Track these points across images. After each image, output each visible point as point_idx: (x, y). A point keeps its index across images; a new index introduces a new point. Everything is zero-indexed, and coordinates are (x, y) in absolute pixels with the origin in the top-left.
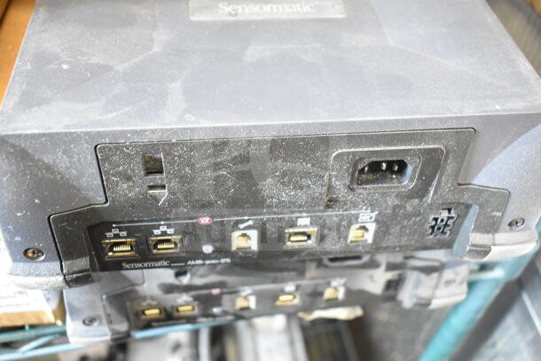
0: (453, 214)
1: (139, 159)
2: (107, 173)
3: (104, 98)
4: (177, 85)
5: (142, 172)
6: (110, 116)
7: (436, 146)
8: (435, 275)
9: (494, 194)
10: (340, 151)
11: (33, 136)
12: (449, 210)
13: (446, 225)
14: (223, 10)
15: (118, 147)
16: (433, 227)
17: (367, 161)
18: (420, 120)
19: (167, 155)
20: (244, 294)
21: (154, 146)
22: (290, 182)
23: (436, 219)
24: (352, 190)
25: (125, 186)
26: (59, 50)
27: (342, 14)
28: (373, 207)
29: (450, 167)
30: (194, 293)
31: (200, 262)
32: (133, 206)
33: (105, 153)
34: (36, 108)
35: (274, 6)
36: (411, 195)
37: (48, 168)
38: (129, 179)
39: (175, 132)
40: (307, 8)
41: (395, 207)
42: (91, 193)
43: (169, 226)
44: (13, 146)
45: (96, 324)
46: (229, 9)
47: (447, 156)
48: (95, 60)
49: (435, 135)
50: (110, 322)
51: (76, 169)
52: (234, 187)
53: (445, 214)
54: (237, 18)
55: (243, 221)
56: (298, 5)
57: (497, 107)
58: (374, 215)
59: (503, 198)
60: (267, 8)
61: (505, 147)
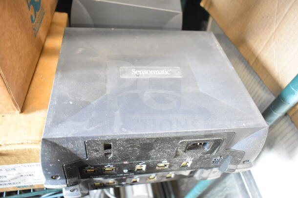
0: (222, 158)
1: (102, 145)
2: (88, 150)
3: (88, 119)
4: (118, 112)
5: (103, 149)
6: (91, 129)
7: (220, 138)
8: (209, 170)
9: (239, 153)
10: (182, 141)
11: (60, 139)
12: (221, 157)
13: (219, 161)
14: (134, 73)
15: (94, 141)
16: (214, 162)
17: (192, 144)
18: (215, 131)
19: (114, 143)
20: (135, 178)
21: (109, 141)
22: (162, 150)
23: (215, 160)
24: (185, 152)
25: (95, 153)
26: (68, 94)
27: (181, 76)
28: (192, 157)
29: (224, 144)
30: (116, 178)
31: (122, 175)
32: (98, 160)
33: (89, 144)
34: (60, 125)
35: (154, 71)
36: (207, 153)
37: (64, 149)
38: (97, 151)
39: (118, 136)
40: (167, 73)
41: (200, 156)
42: (81, 156)
43: (111, 165)
44: (51, 142)
45: (75, 191)
46: (136, 72)
47: (223, 142)
48: (83, 99)
49: (220, 135)
50: (81, 190)
51: (76, 148)
52: (139, 152)
53: (219, 158)
54: (139, 77)
55: (141, 162)
56: (163, 71)
57: (244, 125)
58: (192, 159)
59: (242, 154)
60: (151, 72)
61: (245, 138)
